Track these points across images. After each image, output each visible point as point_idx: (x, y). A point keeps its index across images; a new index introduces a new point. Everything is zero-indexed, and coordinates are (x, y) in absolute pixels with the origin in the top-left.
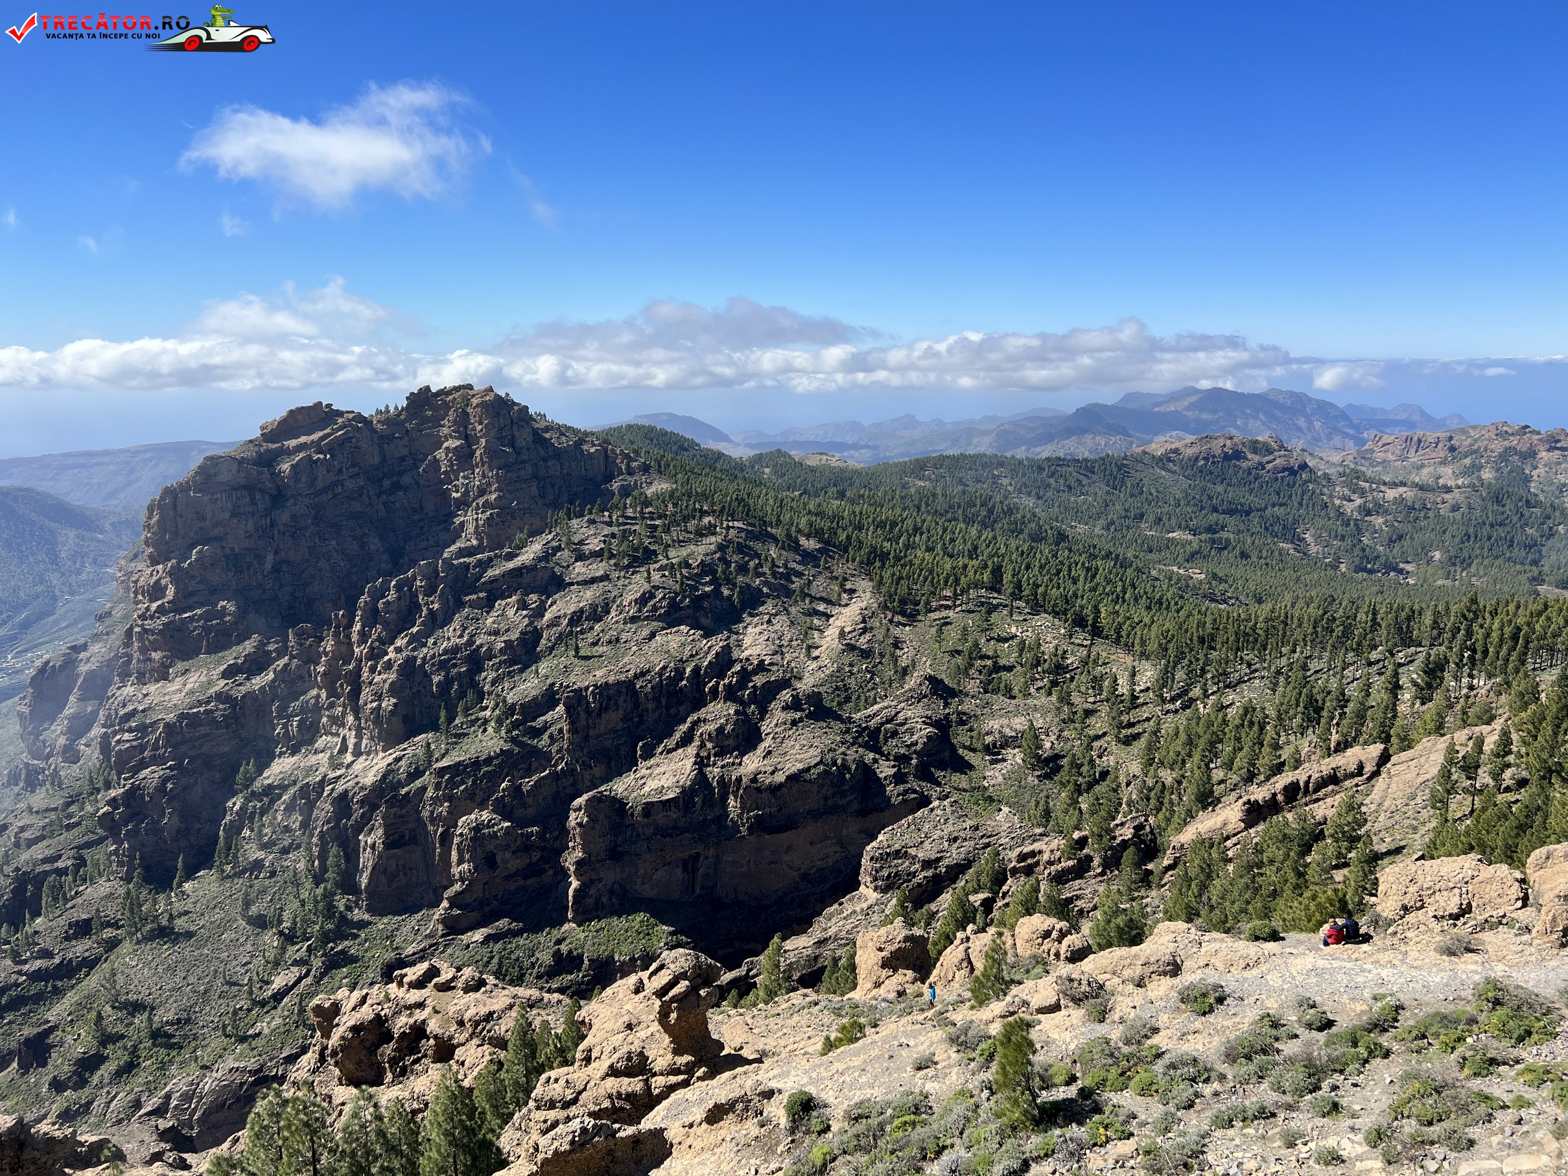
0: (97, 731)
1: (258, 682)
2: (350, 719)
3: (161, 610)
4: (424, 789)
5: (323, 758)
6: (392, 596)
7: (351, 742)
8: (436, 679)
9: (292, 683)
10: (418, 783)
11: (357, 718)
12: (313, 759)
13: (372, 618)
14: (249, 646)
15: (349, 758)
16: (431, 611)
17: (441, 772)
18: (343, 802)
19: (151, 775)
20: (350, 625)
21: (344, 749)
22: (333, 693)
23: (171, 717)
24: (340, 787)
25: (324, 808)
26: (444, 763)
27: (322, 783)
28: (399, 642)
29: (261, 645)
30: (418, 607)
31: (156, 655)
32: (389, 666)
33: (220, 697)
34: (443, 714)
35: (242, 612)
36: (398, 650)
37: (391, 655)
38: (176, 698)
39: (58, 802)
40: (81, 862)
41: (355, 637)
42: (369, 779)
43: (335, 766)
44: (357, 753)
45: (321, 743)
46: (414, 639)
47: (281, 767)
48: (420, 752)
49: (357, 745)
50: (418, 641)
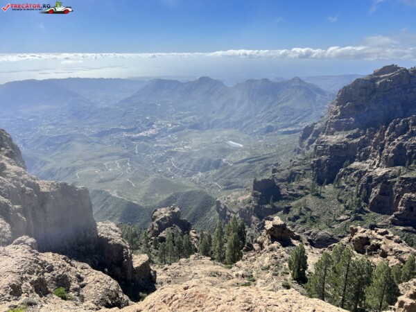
0: (314, 144)
1: (355, 141)
2: (378, 156)
3: (336, 118)
4: (395, 182)
5: (368, 165)
6: (401, 124)
7: (377, 163)
8: (408, 151)
9: (364, 143)
10: (394, 180)
11: (380, 157)
12: (365, 165)
13: (393, 129)
14: (355, 131)
15: (375, 167)
16: (412, 131)
17: (403, 178)
18: (370, 178)
19: (324, 158)
20: (385, 130)
21: (374, 164)
22: (375, 148)
23: (332, 145)
24: (370, 174)
25: (364, 178)
26: (404, 176)
27: (366, 172)
28: (399, 138)
29: (359, 131)
30: (408, 129)
31: (332, 129)
32: (394, 144)
33: (345, 142)
34: (408, 162)
35: (355, 122)
36: (398, 140)
37: (396, 141)
38: (334, 140)
39: (303, 158)
40: (305, 173)
41: (386, 134)
42: (379, 174)
43: (370, 168)
44: (378, 166)
45: (368, 161)
46: (404, 138)
47: (356, 164)
48: (397, 171)
49: (378, 164)
50: (406, 139)
